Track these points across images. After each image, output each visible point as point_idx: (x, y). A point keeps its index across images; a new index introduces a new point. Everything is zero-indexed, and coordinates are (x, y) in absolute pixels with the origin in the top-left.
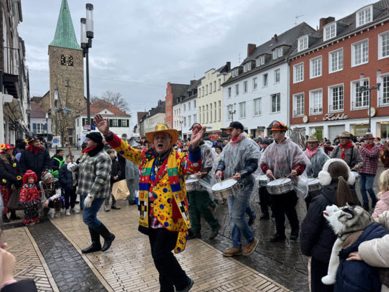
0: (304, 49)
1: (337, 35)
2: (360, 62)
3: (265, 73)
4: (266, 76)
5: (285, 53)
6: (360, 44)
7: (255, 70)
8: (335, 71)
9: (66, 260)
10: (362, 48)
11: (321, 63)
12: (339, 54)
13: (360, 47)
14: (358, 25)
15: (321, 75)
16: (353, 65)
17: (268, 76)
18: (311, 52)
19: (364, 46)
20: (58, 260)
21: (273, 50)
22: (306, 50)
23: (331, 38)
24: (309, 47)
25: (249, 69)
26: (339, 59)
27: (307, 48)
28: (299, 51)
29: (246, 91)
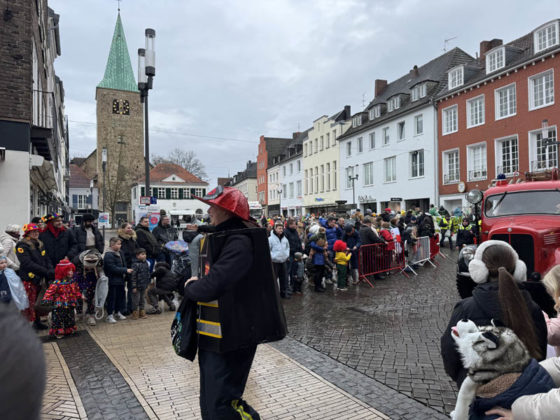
0: (457, 86)
1: (507, 65)
2: (542, 103)
3: (400, 120)
4: (402, 125)
5: (430, 92)
6: (541, 77)
7: (387, 116)
8: (504, 117)
9: (108, 392)
10: (544, 83)
11: (483, 105)
12: (511, 93)
13: (541, 82)
14: (537, 50)
15: (483, 123)
16: (532, 107)
17: (405, 126)
18: (468, 90)
19: (547, 80)
20: (98, 391)
21: (412, 88)
22: (461, 87)
23: (497, 69)
24: (465, 82)
25: (378, 115)
26: (511, 99)
27: (462, 84)
28: (450, 88)
29: (373, 146)
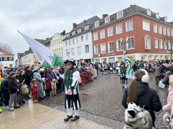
2: (119, 32)
4: (82, 37)
6: (119, 25)
7: (78, 34)
8: (110, 36)
12: (111, 29)
14: (118, 18)
18: (101, 28)
21: (84, 26)
23: (108, 22)
27: (99, 26)
28: (95, 27)
